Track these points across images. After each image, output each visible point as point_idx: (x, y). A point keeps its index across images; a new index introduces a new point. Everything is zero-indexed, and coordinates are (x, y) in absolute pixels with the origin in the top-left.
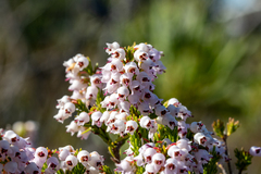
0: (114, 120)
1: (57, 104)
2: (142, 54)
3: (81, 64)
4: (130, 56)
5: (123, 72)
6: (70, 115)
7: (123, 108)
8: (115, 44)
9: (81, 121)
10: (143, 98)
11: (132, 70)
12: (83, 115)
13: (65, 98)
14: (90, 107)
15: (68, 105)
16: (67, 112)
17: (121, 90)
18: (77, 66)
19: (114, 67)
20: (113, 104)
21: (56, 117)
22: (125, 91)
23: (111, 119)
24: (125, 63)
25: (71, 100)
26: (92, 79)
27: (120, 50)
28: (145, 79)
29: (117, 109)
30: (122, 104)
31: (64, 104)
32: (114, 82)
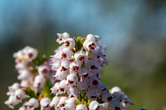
0: (63, 105)
1: (8, 91)
2: (91, 43)
3: (31, 55)
4: (79, 46)
5: (72, 61)
6: (20, 101)
7: (72, 93)
8: (65, 34)
9: (31, 107)
10: (91, 85)
11: (82, 58)
12: (32, 101)
13: (15, 86)
14: (38, 94)
15: (18, 92)
16: (18, 98)
17: (71, 77)
18: (27, 57)
19: (64, 56)
20: (62, 90)
21: (7, 103)
22: (75, 78)
23: (60, 103)
24: (74, 52)
25: (21, 87)
26: (40, 69)
27: (70, 39)
28: (93, 67)
29: (66, 95)
30: (71, 90)
31: (14, 91)
32: (64, 69)
